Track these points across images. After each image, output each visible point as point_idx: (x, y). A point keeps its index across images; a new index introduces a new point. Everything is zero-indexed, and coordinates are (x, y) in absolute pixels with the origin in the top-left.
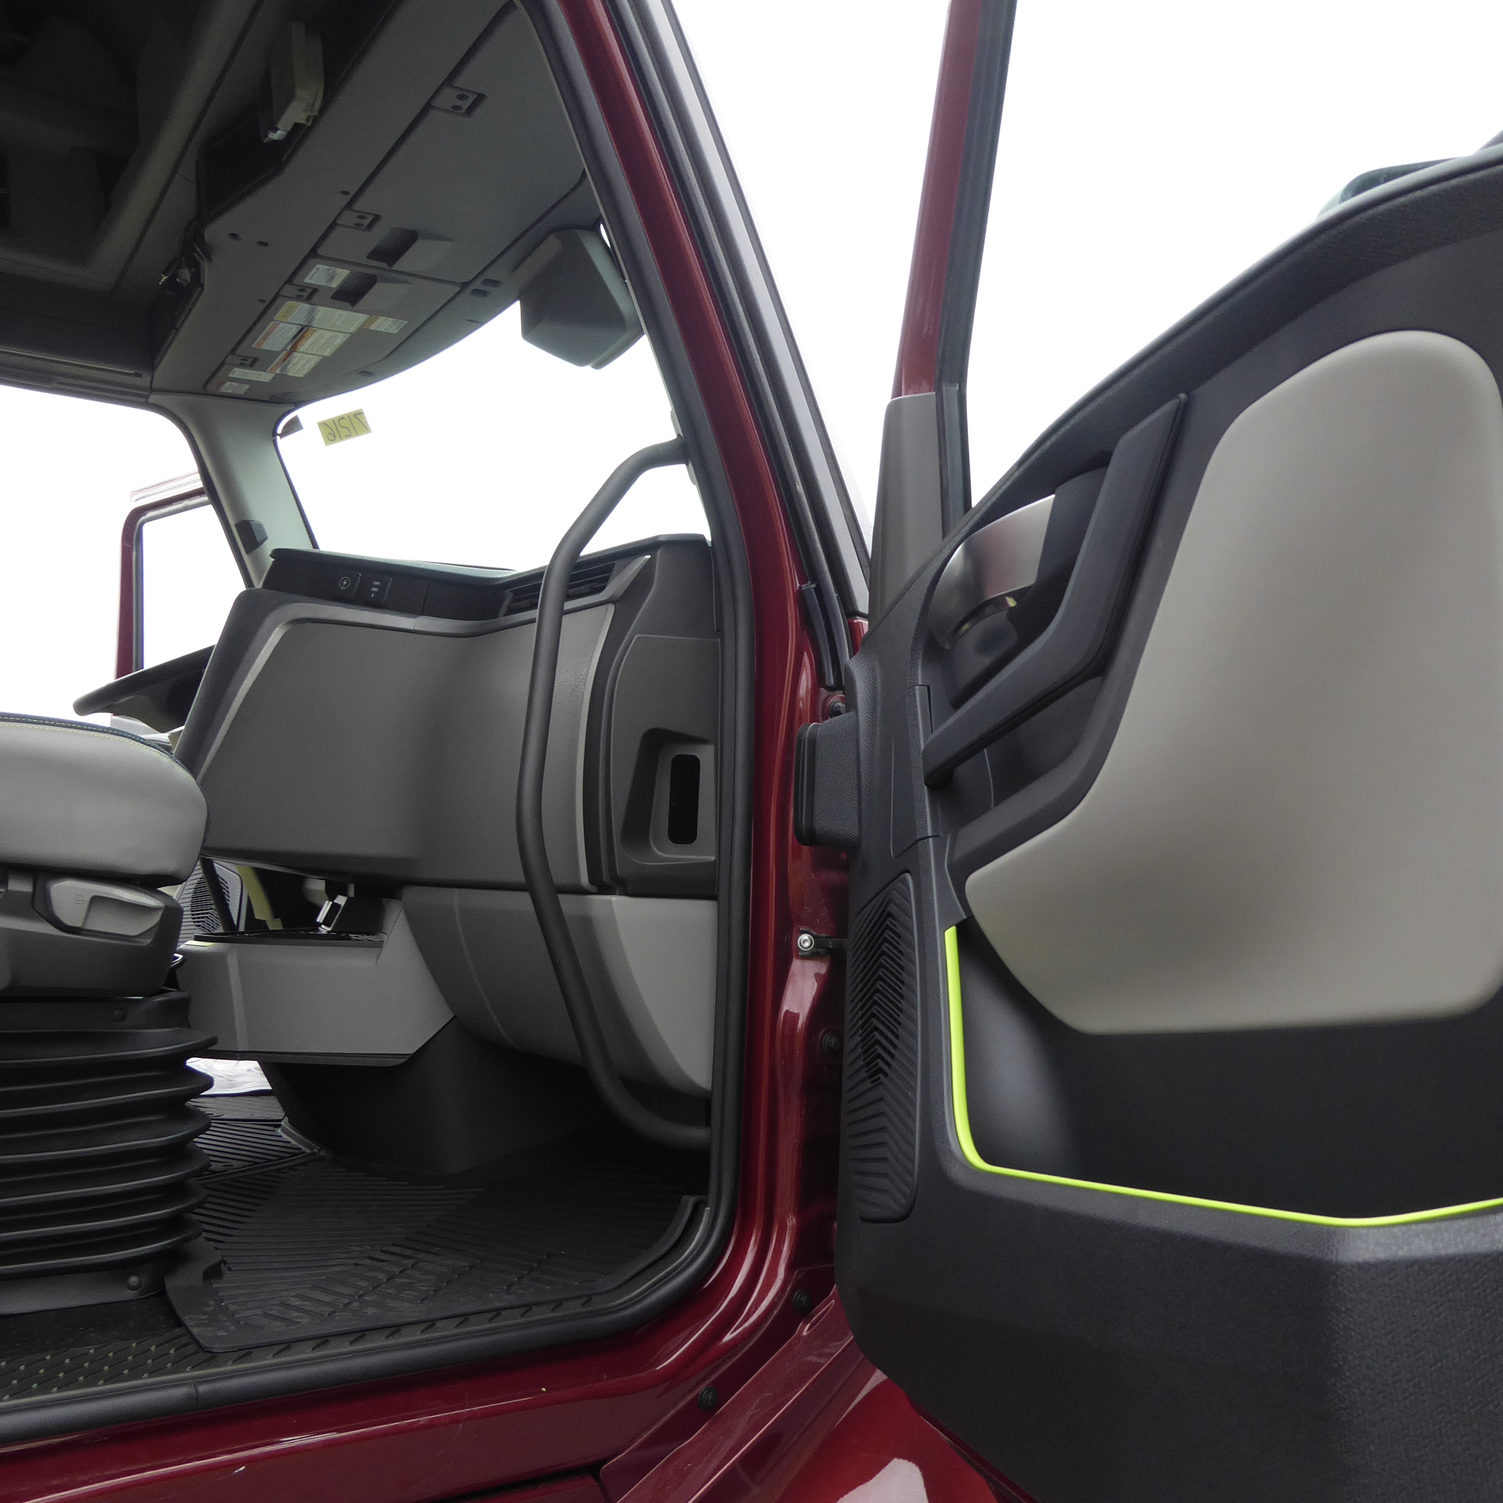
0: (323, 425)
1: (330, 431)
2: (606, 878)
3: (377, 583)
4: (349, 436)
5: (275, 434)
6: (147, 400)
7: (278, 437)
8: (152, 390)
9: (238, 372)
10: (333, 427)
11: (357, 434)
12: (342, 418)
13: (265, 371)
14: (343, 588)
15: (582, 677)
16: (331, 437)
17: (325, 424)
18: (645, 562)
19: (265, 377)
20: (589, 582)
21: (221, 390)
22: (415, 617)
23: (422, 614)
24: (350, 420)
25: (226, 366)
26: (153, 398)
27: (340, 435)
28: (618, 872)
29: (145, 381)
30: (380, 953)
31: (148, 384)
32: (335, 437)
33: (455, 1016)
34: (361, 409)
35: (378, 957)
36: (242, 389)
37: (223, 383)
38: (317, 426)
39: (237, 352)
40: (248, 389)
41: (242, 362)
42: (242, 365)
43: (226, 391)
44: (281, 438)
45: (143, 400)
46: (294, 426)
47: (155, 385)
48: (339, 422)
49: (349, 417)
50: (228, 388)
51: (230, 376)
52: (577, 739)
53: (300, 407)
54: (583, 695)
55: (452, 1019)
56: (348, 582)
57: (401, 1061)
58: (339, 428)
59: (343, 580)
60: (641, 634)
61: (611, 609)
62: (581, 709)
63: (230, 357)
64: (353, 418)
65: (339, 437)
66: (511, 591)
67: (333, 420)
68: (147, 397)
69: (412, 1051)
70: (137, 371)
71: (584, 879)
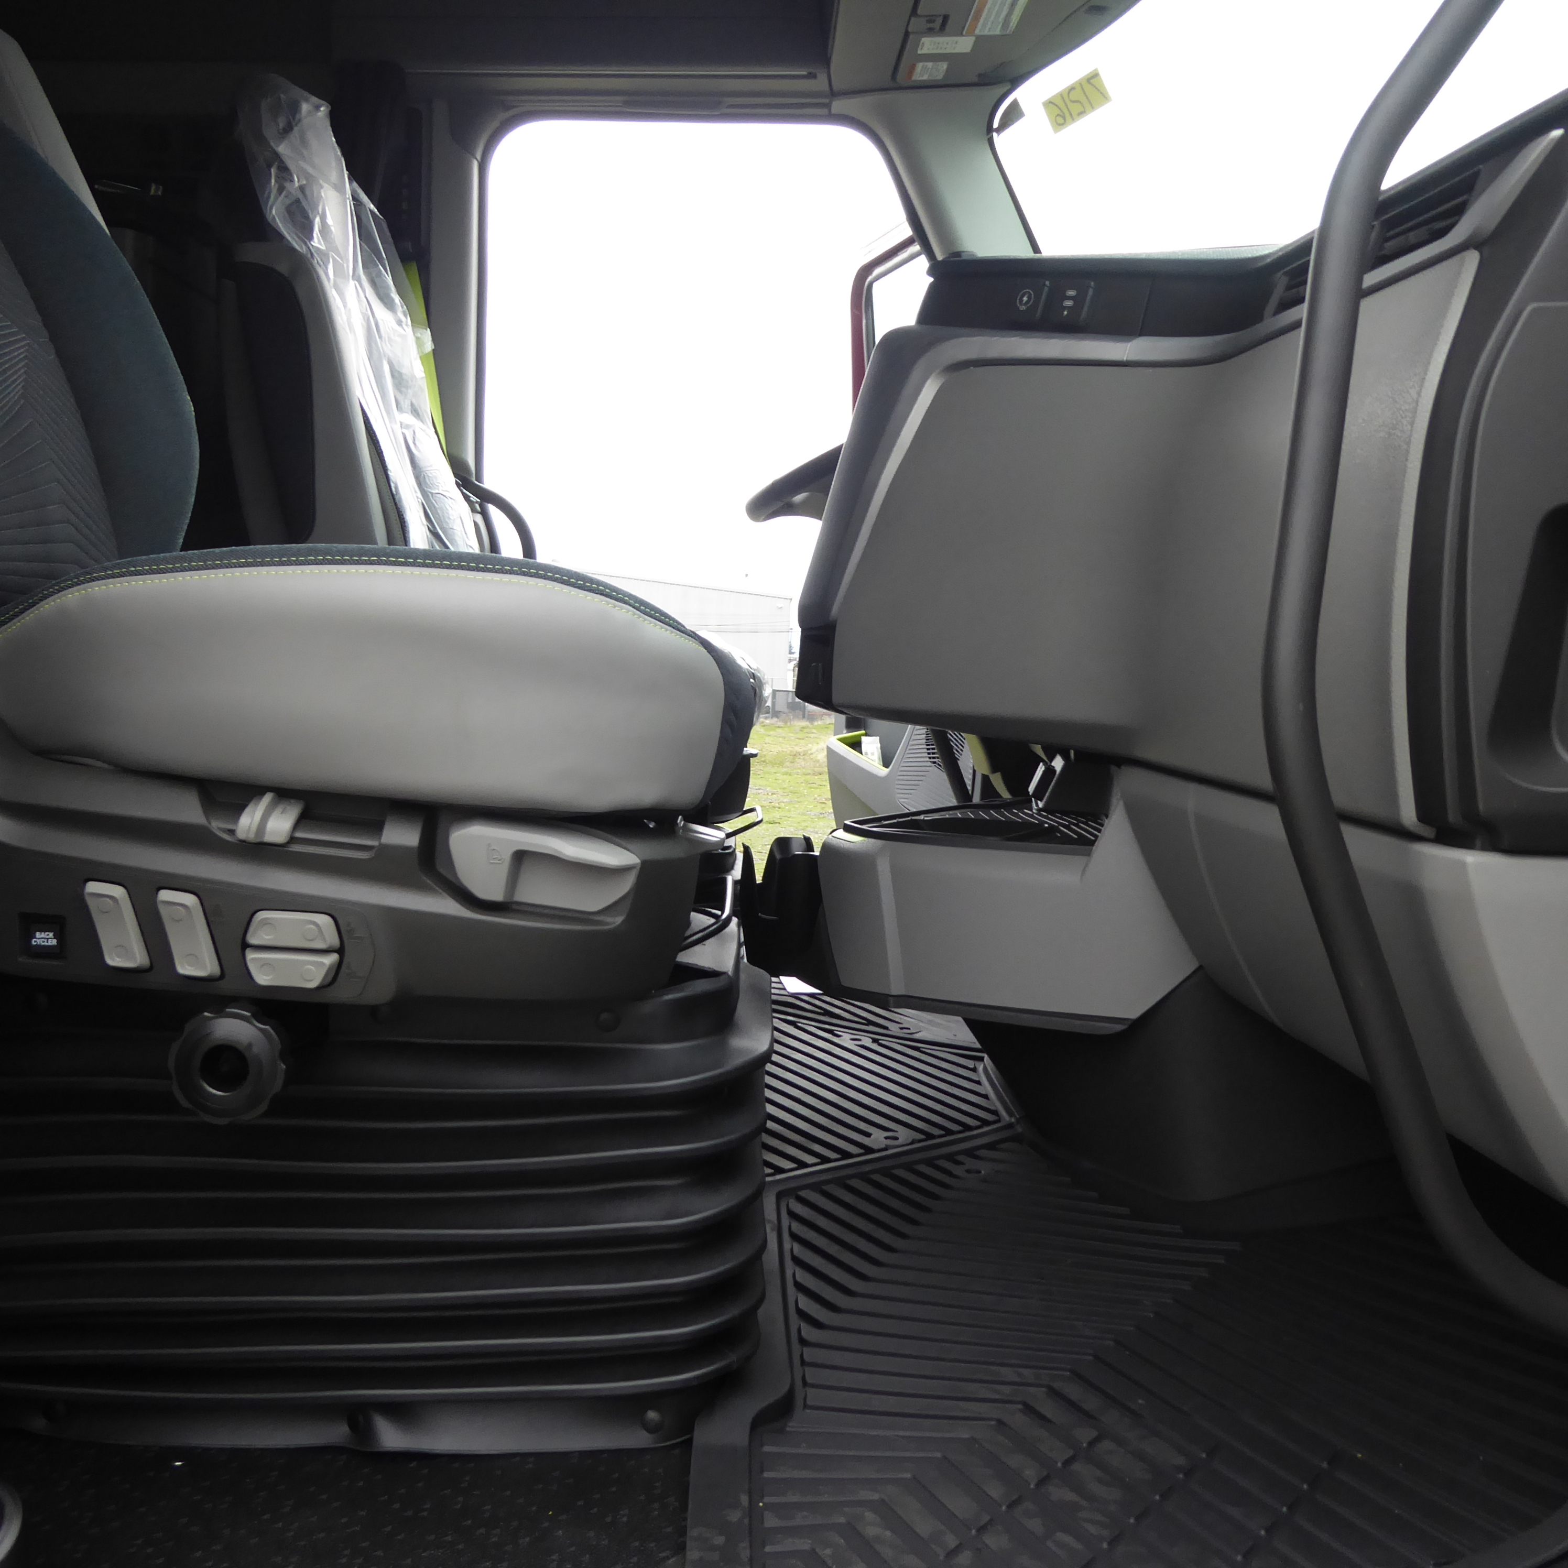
0: (1049, 104)
1: (1059, 112)
2: (1453, 816)
3: (1071, 293)
4: (1082, 113)
5: (990, 129)
6: (830, 110)
7: (995, 134)
8: (834, 94)
9: (929, 45)
10: (1062, 105)
11: (1093, 108)
12: (1072, 89)
13: (961, 35)
14: (1023, 308)
15: (1407, 407)
16: (1060, 120)
17: (1051, 102)
18: (1550, 148)
19: (963, 44)
20: (1426, 223)
21: (914, 78)
22: (1129, 341)
23: (1141, 335)
24: (1083, 89)
25: (911, 37)
26: (838, 106)
27: (1071, 115)
28: (1481, 806)
29: (820, 83)
30: (1087, 865)
31: (826, 87)
32: (1064, 118)
33: (1200, 968)
34: (1096, 70)
35: (1084, 871)
36: (938, 71)
37: (912, 68)
38: (1042, 108)
39: (919, 12)
40: (948, 69)
41: (929, 25)
42: (930, 32)
43: (921, 78)
44: (998, 135)
45: (824, 111)
46: (1014, 113)
47: (836, 87)
48: (1069, 97)
49: (1080, 84)
50: (923, 72)
51: (919, 52)
52: (1396, 535)
53: (1019, 86)
54: (1408, 443)
55: (1194, 972)
56: (1029, 298)
57: (1119, 1028)
58: (1070, 105)
59: (1023, 296)
60: (1540, 300)
61: (1472, 259)
62: (1404, 471)
63: (913, 19)
64: (1087, 88)
65: (1070, 117)
66: (1285, 273)
67: (1061, 95)
68: (828, 106)
69: (1134, 1013)
70: (811, 70)
71: (1408, 813)
